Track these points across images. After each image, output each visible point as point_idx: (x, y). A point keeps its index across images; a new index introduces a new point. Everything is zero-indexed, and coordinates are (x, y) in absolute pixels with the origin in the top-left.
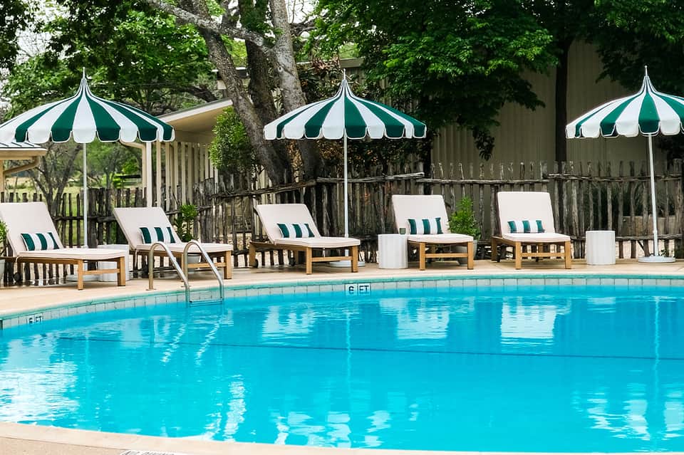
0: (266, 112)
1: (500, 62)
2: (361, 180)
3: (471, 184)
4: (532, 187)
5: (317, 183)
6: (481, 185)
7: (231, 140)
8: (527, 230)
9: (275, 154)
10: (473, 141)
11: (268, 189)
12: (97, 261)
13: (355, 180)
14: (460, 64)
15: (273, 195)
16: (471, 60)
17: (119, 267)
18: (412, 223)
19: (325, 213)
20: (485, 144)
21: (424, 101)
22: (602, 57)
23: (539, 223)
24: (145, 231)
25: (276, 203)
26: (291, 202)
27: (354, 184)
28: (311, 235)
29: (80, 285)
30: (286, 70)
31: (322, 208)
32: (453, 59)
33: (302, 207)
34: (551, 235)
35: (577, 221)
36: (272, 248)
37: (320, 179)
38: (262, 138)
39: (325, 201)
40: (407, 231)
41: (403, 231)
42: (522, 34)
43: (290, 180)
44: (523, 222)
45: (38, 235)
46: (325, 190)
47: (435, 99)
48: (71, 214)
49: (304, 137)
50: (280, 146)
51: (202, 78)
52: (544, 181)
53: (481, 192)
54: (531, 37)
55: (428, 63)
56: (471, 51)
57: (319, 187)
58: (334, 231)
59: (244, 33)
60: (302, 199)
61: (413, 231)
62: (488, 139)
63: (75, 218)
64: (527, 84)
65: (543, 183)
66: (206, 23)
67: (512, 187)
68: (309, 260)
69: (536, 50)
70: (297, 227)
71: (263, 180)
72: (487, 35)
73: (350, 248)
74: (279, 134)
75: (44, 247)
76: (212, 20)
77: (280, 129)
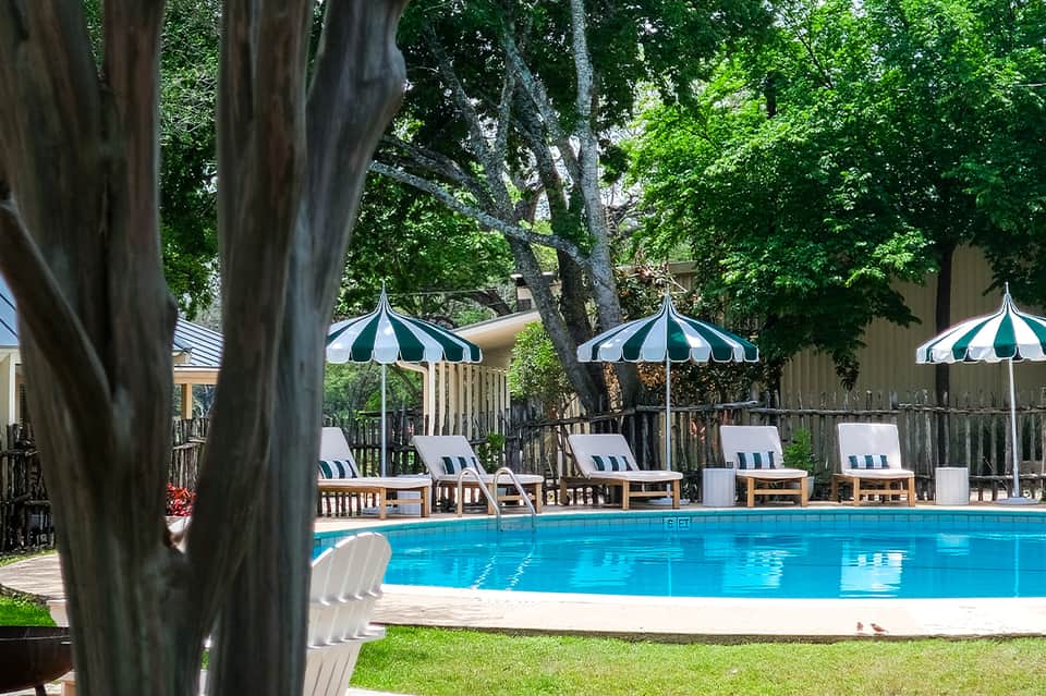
0: (580, 330)
1: (863, 271)
2: (686, 409)
3: (811, 414)
4: (880, 418)
5: (637, 412)
6: (822, 416)
7: (536, 363)
8: (869, 465)
9: (589, 378)
10: (833, 366)
11: (582, 418)
12: (397, 489)
13: (679, 409)
14: (812, 275)
15: (587, 425)
16: (825, 269)
17: (422, 498)
18: (741, 456)
19: (645, 445)
20: (848, 370)
21: (772, 320)
22: (992, 264)
23: (884, 458)
24: (447, 460)
25: (591, 433)
26: (606, 432)
27: (677, 413)
28: (629, 469)
29: (383, 516)
30: (602, 284)
31: (642, 439)
32: (804, 269)
33: (620, 437)
34: (896, 470)
35: (930, 458)
36: (585, 482)
37: (639, 407)
38: (575, 360)
39: (645, 431)
40: (735, 465)
41: (730, 465)
42: (891, 237)
43: (606, 407)
44: (866, 457)
45: (336, 462)
46: (645, 420)
47: (786, 316)
48: (365, 442)
49: (621, 359)
50: (594, 370)
51: (493, 281)
52: (895, 411)
53: (822, 423)
54: (900, 241)
55: (773, 276)
56: (825, 259)
57: (638, 415)
58: (654, 464)
59: (556, 241)
60: (619, 429)
61: (743, 466)
62: (851, 363)
63: (369, 447)
64: (899, 295)
65: (893, 414)
66: (514, 230)
67: (857, 418)
68: (626, 494)
69: (907, 257)
70: (613, 459)
71: (575, 407)
72: (848, 239)
73: (671, 482)
74: (595, 355)
75: (342, 475)
76: (519, 226)
77: (595, 349)
